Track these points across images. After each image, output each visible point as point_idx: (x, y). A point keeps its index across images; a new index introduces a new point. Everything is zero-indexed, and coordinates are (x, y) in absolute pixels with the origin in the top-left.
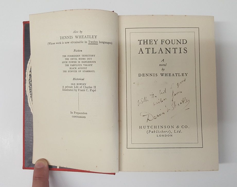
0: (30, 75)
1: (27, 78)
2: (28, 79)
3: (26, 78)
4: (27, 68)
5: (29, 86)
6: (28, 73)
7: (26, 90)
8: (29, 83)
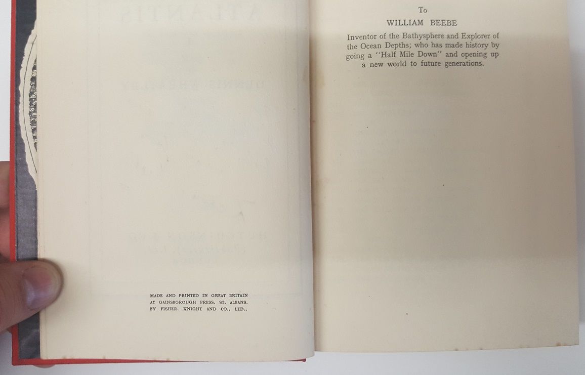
0: (33, 79)
1: (24, 87)
2: (27, 92)
3: (21, 88)
4: (25, 58)
5: (30, 113)
6: (25, 73)
7: (21, 123)
8: (31, 104)
